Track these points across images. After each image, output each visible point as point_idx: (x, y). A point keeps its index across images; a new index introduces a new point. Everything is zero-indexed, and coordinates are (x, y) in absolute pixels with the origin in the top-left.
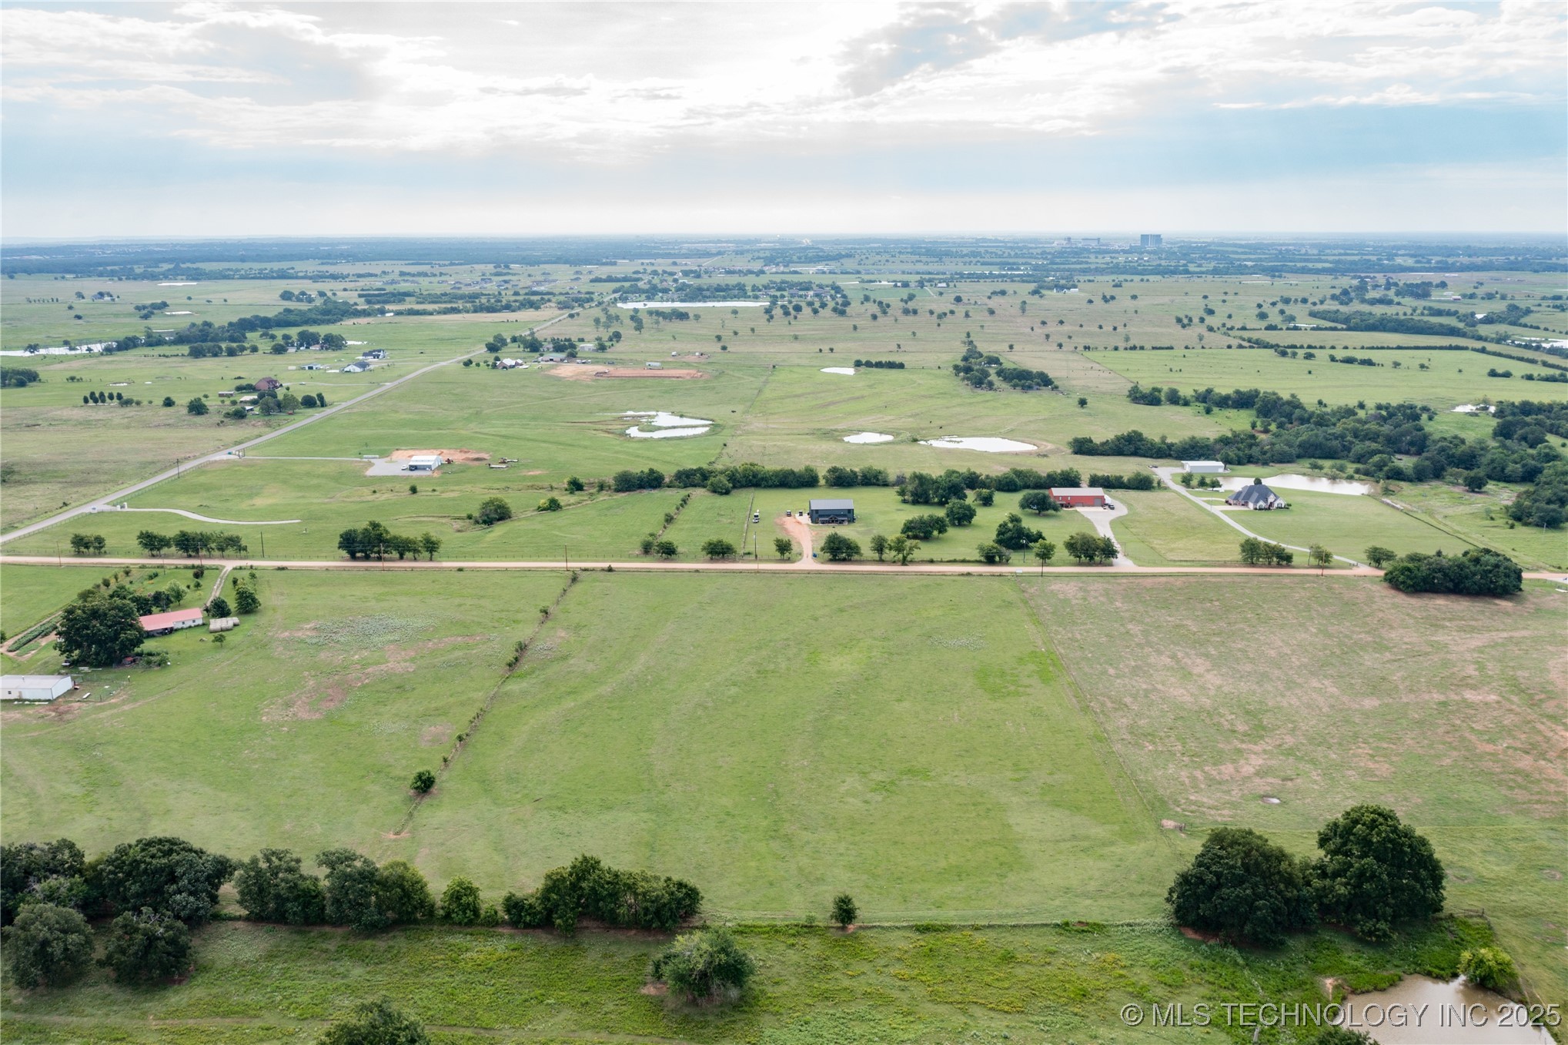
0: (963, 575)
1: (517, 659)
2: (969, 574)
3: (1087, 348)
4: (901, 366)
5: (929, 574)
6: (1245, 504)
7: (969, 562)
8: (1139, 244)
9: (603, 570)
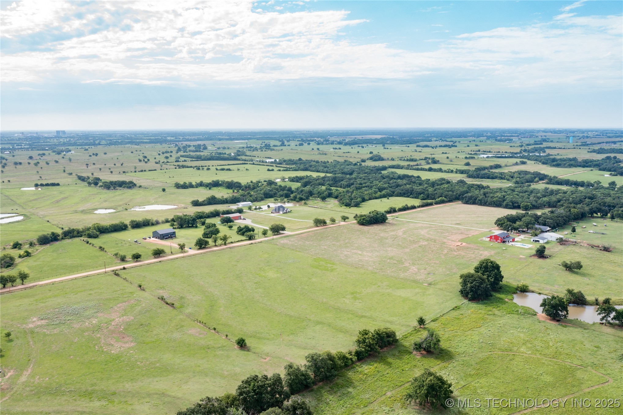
0: (250, 244)
1: (169, 304)
2: (252, 244)
3: (124, 172)
4: (58, 185)
5: (240, 246)
6: (279, 212)
7: (243, 240)
8: (56, 134)
9: (121, 269)
